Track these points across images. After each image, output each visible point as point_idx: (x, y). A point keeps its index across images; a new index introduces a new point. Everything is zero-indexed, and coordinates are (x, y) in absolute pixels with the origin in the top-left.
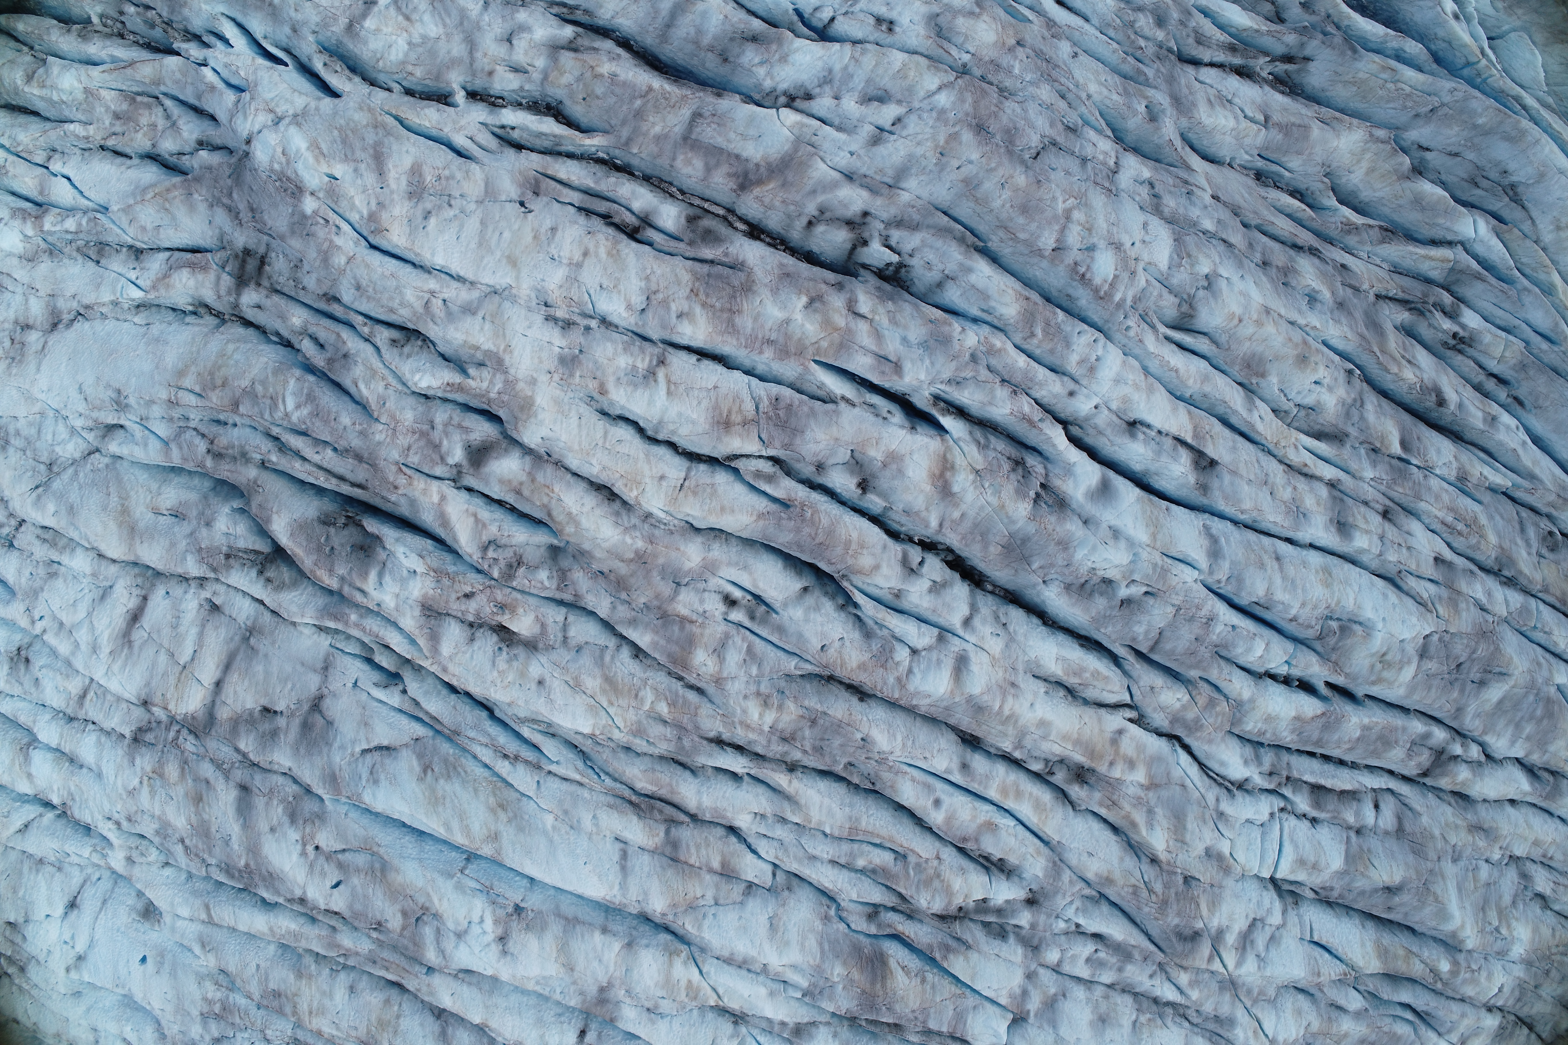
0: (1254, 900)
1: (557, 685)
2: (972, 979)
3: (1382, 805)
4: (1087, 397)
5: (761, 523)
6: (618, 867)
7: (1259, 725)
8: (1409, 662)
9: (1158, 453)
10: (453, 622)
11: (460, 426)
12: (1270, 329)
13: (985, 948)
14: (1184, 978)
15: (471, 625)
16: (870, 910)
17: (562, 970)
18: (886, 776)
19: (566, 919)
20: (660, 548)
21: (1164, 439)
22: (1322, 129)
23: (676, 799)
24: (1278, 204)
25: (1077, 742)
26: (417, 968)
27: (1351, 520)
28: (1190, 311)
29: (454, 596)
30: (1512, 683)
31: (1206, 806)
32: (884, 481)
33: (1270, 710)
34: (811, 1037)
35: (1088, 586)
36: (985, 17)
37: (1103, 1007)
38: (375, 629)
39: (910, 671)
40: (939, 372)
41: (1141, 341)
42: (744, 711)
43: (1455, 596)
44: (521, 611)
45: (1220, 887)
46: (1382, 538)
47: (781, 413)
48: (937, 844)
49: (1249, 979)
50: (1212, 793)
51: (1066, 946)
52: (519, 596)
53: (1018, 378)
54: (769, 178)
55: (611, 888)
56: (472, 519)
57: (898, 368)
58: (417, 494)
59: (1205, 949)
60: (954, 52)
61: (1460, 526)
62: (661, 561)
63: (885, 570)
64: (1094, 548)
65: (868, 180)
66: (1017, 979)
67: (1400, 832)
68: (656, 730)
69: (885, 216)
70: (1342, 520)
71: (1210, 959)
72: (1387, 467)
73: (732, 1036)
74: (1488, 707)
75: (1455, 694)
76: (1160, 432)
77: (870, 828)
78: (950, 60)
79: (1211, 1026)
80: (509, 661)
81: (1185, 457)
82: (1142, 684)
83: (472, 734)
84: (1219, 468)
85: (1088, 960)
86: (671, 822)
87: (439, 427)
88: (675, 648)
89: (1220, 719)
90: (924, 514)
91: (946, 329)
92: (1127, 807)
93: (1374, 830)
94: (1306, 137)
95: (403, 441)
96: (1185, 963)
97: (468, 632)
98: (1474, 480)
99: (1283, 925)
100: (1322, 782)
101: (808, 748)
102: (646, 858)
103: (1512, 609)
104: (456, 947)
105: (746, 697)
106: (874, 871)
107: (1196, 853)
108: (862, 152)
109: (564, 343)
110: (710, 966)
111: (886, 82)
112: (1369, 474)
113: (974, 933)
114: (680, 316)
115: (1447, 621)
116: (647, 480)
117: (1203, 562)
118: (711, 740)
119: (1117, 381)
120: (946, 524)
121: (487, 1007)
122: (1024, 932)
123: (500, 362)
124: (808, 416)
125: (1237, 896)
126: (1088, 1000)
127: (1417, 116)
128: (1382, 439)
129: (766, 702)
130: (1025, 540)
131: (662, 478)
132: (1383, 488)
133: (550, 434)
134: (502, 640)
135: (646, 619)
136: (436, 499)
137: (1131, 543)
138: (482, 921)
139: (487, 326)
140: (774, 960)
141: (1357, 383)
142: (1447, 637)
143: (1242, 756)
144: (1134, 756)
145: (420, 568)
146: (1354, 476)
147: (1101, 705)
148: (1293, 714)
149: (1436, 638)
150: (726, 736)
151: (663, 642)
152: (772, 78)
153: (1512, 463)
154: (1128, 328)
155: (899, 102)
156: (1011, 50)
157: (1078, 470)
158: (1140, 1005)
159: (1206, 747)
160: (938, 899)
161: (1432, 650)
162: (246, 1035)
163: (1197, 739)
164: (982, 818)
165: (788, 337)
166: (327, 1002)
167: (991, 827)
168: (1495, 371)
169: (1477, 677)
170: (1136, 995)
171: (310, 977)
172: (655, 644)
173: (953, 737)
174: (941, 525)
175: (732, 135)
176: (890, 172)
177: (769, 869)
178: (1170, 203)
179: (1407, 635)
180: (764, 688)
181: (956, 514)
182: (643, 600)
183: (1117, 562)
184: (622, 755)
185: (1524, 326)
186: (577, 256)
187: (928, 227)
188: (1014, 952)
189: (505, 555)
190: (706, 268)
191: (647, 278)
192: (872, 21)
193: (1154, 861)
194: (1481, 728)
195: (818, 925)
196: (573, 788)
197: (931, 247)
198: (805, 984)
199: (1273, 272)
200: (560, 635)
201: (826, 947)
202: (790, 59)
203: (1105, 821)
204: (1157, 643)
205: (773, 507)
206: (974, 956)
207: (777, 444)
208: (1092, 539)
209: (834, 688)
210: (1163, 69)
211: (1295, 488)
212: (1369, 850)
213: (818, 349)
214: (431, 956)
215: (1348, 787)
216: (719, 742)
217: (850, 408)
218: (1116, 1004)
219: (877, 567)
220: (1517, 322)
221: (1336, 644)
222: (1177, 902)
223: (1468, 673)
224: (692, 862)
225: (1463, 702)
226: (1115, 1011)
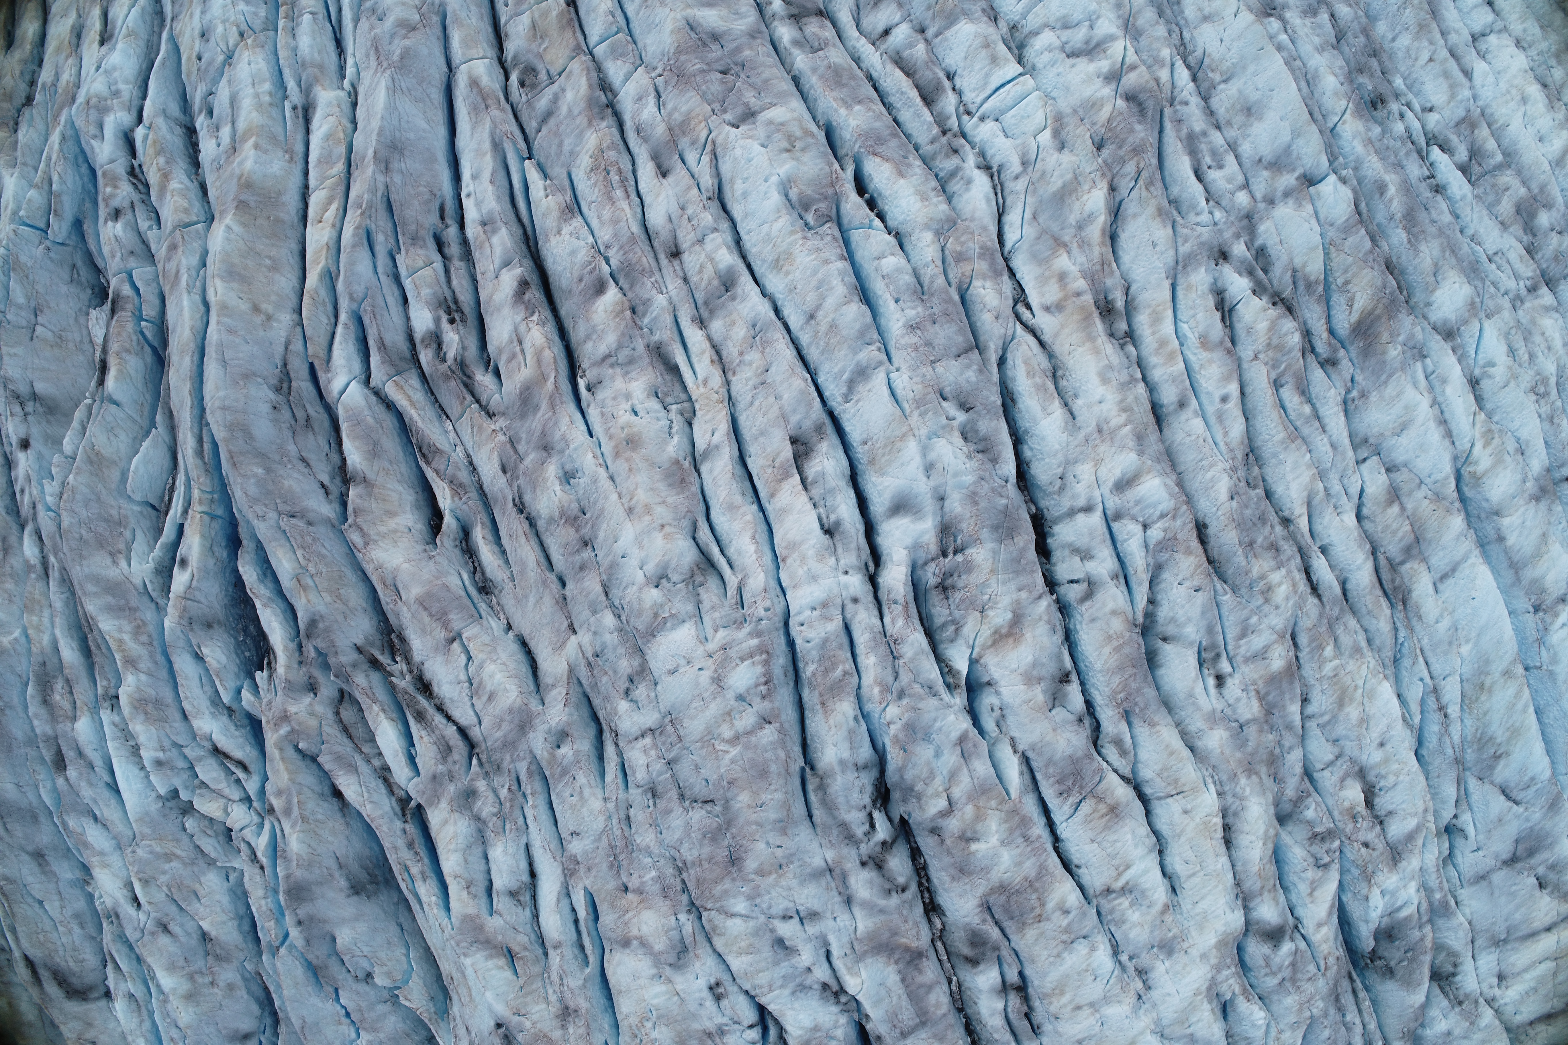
0: (1055, 70)
1: (1375, 734)
3: (881, 28)
4: (846, 587)
5: (1156, 719)
6: (1457, 574)
7: (935, 200)
8: (769, 122)
9: (831, 491)
10: (1389, 836)
11: (1268, 965)
13: (1284, 259)
14: (1164, 75)
15: (1381, 823)
16: (1329, 368)
17: (1550, 541)
18: (1238, 455)
19: (1516, 572)
20: (1233, 764)
21: (817, 498)
22: (406, 587)
23: (1374, 578)
24: (501, 562)
25: (1091, 338)
27: (714, 283)
28: (696, 571)
29: (1375, 854)
30: (689, 12)
31: (1030, 182)
32: (1050, 669)
33: (919, 205)
34: (1445, 322)
35: (980, 448)
36: (635, 932)
37: (1239, 119)
38: (1434, 876)
39: (1162, 516)
40: (937, 709)
41: (765, 591)
42: (1287, 599)
43: (676, 132)
44: (1347, 804)
45: (1075, 111)
46: (702, 242)
47: (1069, 783)
48: (1245, 366)
49: (1112, 16)
50: (1016, 187)
51: (1227, 196)
52: (1336, 813)
53: (883, 650)
54: (899, 946)
55: (1472, 566)
56: (1316, 894)
57: (962, 740)
58: (1331, 943)
59: (1131, 80)
60: (688, 929)
61: (614, 178)
62: (1239, 755)
63: (1111, 606)
64: (956, 475)
65: (841, 889)
66: (1284, 211)
68: (1346, 640)
69: (853, 852)
70: (723, 289)
71: (1133, 68)
72: (637, 288)
73: (1489, 377)
74: (723, 12)
75: (747, 53)
76: (815, 507)
77: (1281, 428)
78: (697, 923)
79: (1169, 12)
80: (1384, 777)
81: (813, 468)
82: (1003, 331)
83: (1450, 751)
84: (793, 433)
85: (1221, 167)
86: (1393, 567)
87: (1280, 977)
88: (1285, 685)
89: (963, 239)
90: (1045, 618)
91: (901, 736)
92: (1097, 250)
93: (908, 18)
94: (429, 595)
95: (1309, 988)
96: (1152, 84)
97: (1387, 821)
98: (559, 198)
99: (1047, 25)
100: (918, 100)
101: (1267, 529)
102: (1433, 561)
103: (630, 66)
105: (1277, 608)
106: (1303, 393)
107: (1074, 158)
108: (829, 915)
109: (1158, 963)
110: (1463, 443)
111: (767, 953)
113: (1280, 275)
114: (1067, 912)
115: (706, 120)
116: (1198, 820)
117: (877, 379)
118: (1319, 597)
119: (814, 578)
120: (1036, 594)
122: (1247, 239)
123: (1209, 988)
124: (1055, 764)
125: (1067, 89)
126: (1245, 137)
127: (310, 523)
128: (619, 314)
129: (1268, 591)
130: (995, 528)
131: (1186, 812)
132: (658, 277)
133: (1228, 911)
134: (1373, 794)
135: (1280, 721)
136: (1325, 930)
137: (925, 450)
139: (1193, 1019)
140: (1424, 404)
141: (592, 374)
142: (717, 107)
143: (967, 190)
144: (1054, 280)
145: (1376, 891)
146: (674, 312)
147: (1042, 344)
148: (902, 181)
149: (728, 117)
150: (1310, 592)
151: (1287, 696)
152: (837, 1021)
153: (502, 174)
154: (767, 610)
155: (772, 931)
156: (640, 892)
157: (909, 541)
158: (1209, 89)
160: (1285, 329)
161: (739, 110)
164: (1205, 355)
165: (1011, 831)
167: (1205, 342)
168: (439, 257)
169: (715, 47)
170: (1206, 99)
172: (1292, 700)
174: (1040, 597)
175: (895, 1000)
176: (823, 882)
177: (1364, 467)
178: (626, 665)
180: (1260, 601)
181: (1024, 595)
182: (1271, 737)
183: (950, 447)
184: (1377, 642)
185: (380, 270)
186: (1087, 1011)
187: (835, 818)
188: (1266, 231)
189: (1319, 849)
190: (1007, 924)
191: (1058, 955)
192: (724, 1003)
193: (1112, 189)
195: (1374, 396)
196: (1428, 653)
197: (848, 802)
198: (1419, 364)
199: (586, 531)
200: (1338, 763)
201: (1384, 377)
202: (812, 1025)
203: (1115, 252)
204: (965, 351)
205: (1136, 721)
206: (1298, 261)
207: (1095, 766)
208: (951, 482)
209: (1215, 554)
210: (508, 757)
211: (741, 354)
212: (929, 8)
213: (1000, 803)
215: (899, 73)
216: (1315, 589)
217: (1018, 741)
218: (1227, 111)
219: (1114, 613)
220: (383, 278)
221: (819, 201)
222: (1123, 141)
223: (721, 59)
224: (1409, 528)
225: (744, 40)
226: (1233, 107)
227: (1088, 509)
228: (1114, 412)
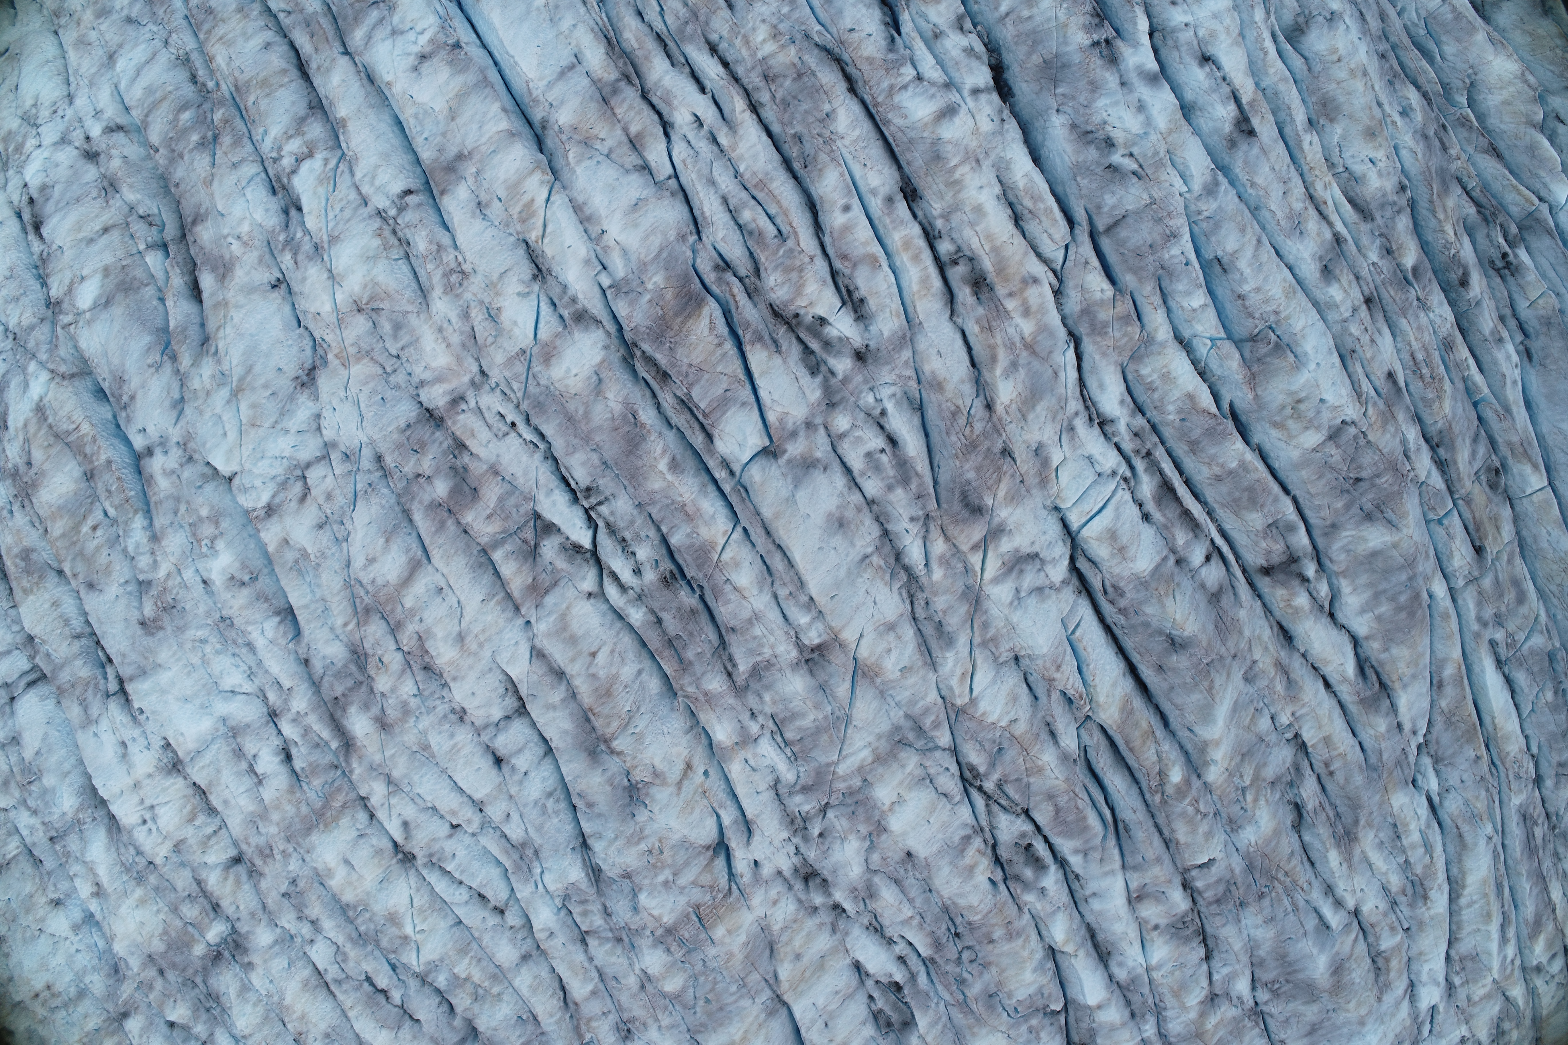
0: (1048, 537)
2: (762, 374)
3: (1213, 563)
4: (1185, 12)
6: (557, 71)
7: (1155, 376)
8: (1318, 428)
9: (1214, 90)
12: (1359, 85)
13: (792, 363)
14: (939, 546)
17: (446, 112)
18: (823, 157)
19: (485, 78)
21: (1224, 84)
22: (1486, 42)
23: (644, 69)
25: (996, 250)
26: (337, 44)
27: (1337, 272)
28: (1304, 28)
30: (1395, 540)
31: (1063, 408)
33: (1172, 366)
34: (587, 328)
35: (1091, 136)
37: (850, 514)
39: (905, 87)
41: (1253, 10)
42: (754, 29)
43: (1388, 417)
45: (1028, 491)
46: (1355, 310)
48: (819, 252)
49: (995, 609)
50: (1075, 405)
51: (859, 423)
55: (541, 79)
59: (977, 532)
61: (1425, 371)
63: (942, 9)
64: (1116, 103)
66: (798, 413)
67: (1215, 598)
70: (1330, 267)
71: (974, 548)
72: (1391, 270)
73: (523, 282)
74: (1362, 549)
76: (1224, 79)
77: (776, 193)
79: (929, 630)
81: (1233, 109)
82: (1081, 250)
84: (1255, 139)
85: (869, 455)
89: (1125, 341)
92: (999, 340)
93: (1194, 573)
94: (1470, 34)
96: (950, 533)
99: (1058, 590)
101: (778, 96)
102: (586, 81)
103: (1431, 482)
104: (383, 40)
105: (763, 21)
106: (751, 233)
107: (1027, 437)
110: (559, 199)
112: (1374, 256)
113: (791, 349)
115: (1371, 426)
117: (1197, 186)
118: (708, 42)
119: (1215, 16)
120: (1013, 16)
121: (359, 111)
122: (833, 381)
125: (1036, 517)
126: (842, 495)
128: (1400, 248)
129: (775, 35)
130: (1065, 66)
132: (1378, 279)
137: (1148, 122)
138: (422, 33)
141: (1403, 202)
142: (1362, 442)
144: (1034, 308)
146: (1359, 251)
147: (1034, 249)
148: (1190, 388)
149: (1352, 430)
150: (723, 46)
157: (1140, 50)
158: (883, 545)
159: (1097, 357)
160: (785, 288)
161: (1344, 439)
162: (155, 29)
163: (1095, 343)
166: (240, 41)
168: (1520, 316)
169: (1368, 506)
170: (886, 533)
171: (246, 17)
173: (897, 175)
174: (1007, 14)
179: (1329, 397)
180: (781, 27)
181: (1026, 13)
183: (1127, 128)
184: (631, 10)
188: (813, 390)
193: (989, 407)
194: (1343, 566)
195: (672, 235)
198: (621, 275)
199: (1385, 67)
201: (665, 255)
203: (969, 349)
204: (1116, 224)
206: (777, 360)
208: (1119, 96)
209: (835, 67)
211: (1306, 209)
212: (1178, 584)
214: (357, 36)
215: (1194, 515)
216: (713, 49)
221: (1266, 355)
222: (986, 457)
223: (1362, 494)
224: (618, 111)
225: (1343, 519)
226: (857, 526)
227: (976, 92)
228: (968, 177)
